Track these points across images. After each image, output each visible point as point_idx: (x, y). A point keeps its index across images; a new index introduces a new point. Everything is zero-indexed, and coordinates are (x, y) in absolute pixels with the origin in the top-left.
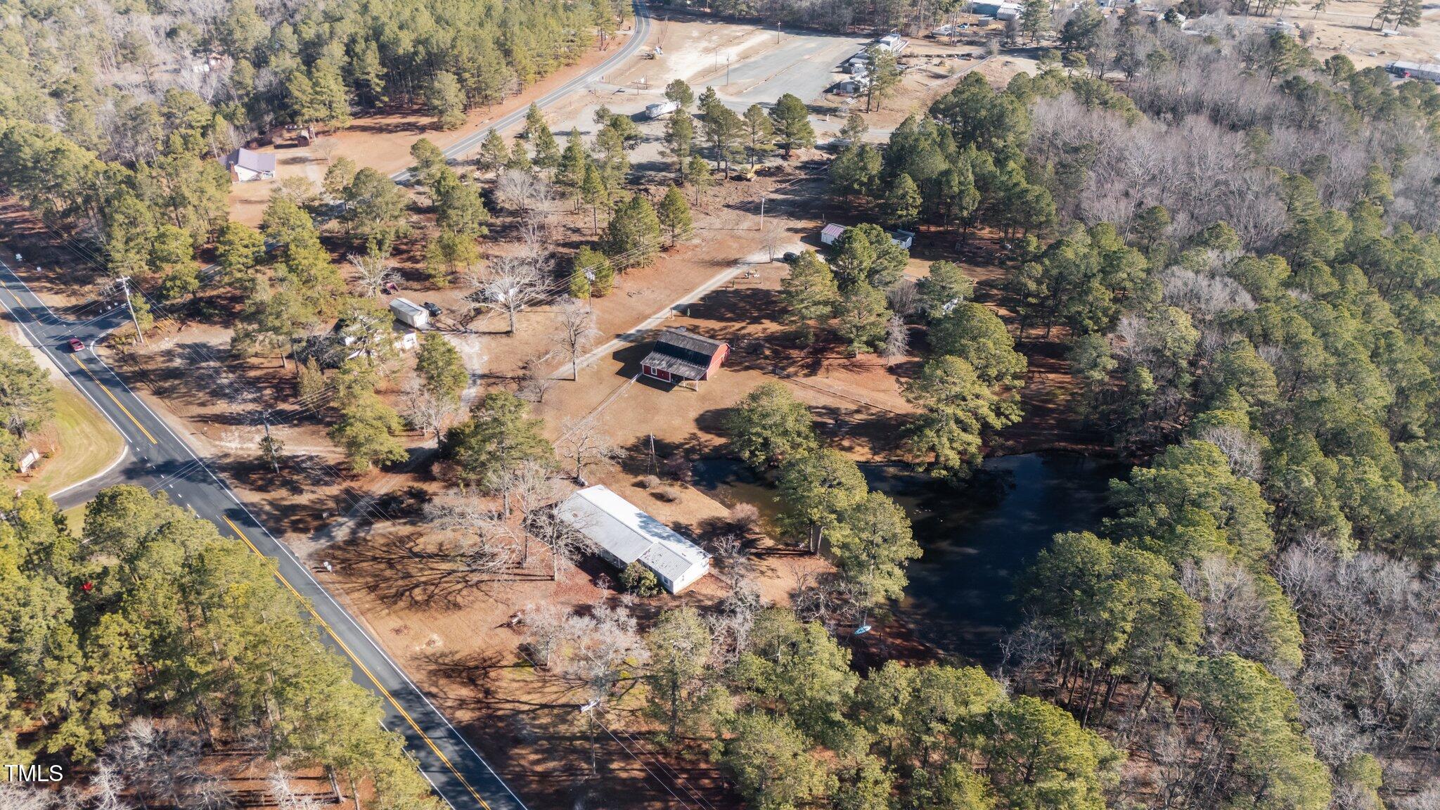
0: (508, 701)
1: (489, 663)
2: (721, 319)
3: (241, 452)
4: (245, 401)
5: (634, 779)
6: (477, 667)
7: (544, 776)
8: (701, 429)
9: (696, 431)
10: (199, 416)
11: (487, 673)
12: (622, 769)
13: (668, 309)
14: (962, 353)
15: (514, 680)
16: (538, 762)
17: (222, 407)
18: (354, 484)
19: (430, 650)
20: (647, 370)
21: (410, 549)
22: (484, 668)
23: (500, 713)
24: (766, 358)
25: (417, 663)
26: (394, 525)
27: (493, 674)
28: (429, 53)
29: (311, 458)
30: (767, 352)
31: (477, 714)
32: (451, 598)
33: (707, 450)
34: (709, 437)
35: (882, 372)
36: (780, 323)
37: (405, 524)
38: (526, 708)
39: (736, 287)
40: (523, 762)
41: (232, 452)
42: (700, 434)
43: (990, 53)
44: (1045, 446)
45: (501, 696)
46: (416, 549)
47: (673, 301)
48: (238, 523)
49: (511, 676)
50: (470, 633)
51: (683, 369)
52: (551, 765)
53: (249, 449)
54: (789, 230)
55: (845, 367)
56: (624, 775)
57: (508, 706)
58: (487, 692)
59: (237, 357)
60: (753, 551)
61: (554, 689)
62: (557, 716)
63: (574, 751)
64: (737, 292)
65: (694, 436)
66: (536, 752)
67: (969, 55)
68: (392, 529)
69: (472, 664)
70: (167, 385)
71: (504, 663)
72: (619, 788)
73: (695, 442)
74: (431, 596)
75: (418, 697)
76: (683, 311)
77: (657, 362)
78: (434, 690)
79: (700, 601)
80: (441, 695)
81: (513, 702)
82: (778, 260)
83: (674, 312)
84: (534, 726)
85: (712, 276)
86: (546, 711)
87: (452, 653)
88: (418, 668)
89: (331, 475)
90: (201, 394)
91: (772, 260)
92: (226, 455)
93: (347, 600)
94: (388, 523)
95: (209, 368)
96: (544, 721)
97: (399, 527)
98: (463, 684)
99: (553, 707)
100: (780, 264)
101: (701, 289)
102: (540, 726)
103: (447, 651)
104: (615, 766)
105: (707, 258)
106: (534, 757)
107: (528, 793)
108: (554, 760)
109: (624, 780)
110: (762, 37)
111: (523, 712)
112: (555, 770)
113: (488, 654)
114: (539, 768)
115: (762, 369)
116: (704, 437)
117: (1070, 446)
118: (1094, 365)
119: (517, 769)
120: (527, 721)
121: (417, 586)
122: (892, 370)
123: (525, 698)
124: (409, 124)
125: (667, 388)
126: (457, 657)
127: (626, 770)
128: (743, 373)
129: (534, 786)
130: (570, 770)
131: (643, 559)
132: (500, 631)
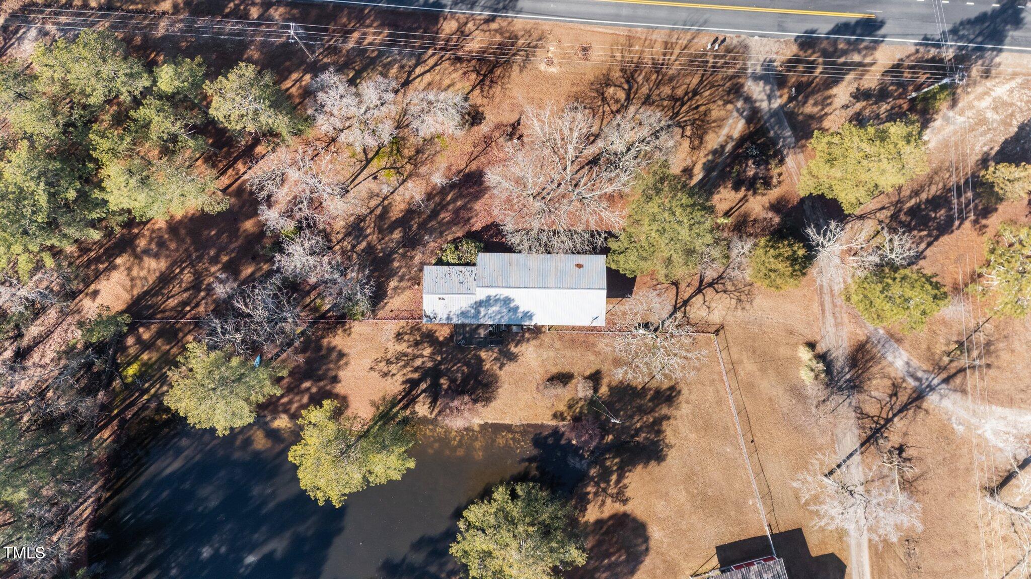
0: (436, 65)
1: (487, 82)
6: (491, 71)
7: (347, 33)
8: (625, 515)
9: (628, 508)
11: (478, 73)
12: (300, 80)
16: (362, 38)
19: (541, 54)
21: (682, 127)
22: (485, 76)
23: (430, 51)
25: (535, 35)
26: (730, 137)
27: (473, 76)
31: (443, 36)
33: (591, 489)
34: (607, 512)
38: (418, 71)
40: (371, 30)
42: (619, 508)
45: (446, 64)
46: (677, 131)
48: (853, 22)
49: (459, 86)
50: (532, 94)
52: (351, 44)
56: (295, 76)
57: (431, 62)
58: (459, 60)
60: (423, 386)
63: (347, 65)
65: (621, 497)
66: (371, 45)
68: (725, 131)
69: (498, 72)
71: (477, 92)
72: (288, 63)
73: (613, 489)
74: (604, 100)
75: (496, 10)
78: (494, 26)
79: (401, 279)
80: (485, 27)
81: (432, 68)
84: (395, 61)
86: (401, 80)
87: (522, 68)
88: (529, 33)
93: (659, 37)
94: (736, 134)
96: (394, 72)
97: (721, 139)
98: (482, 51)
102: (391, 64)
103: (529, 66)
106: (370, 39)
107: (342, 11)
108: (353, 49)
109: (290, 73)
111: (416, 66)
112: (345, 42)
113: (497, 90)
114: (356, 35)
116: (611, 508)
119: (368, 21)
120: (404, 61)
121: (628, 98)
123: (428, 77)
126: (516, 68)
127: (296, 81)
129: (344, 20)
131: (473, 268)
132: (513, 118)
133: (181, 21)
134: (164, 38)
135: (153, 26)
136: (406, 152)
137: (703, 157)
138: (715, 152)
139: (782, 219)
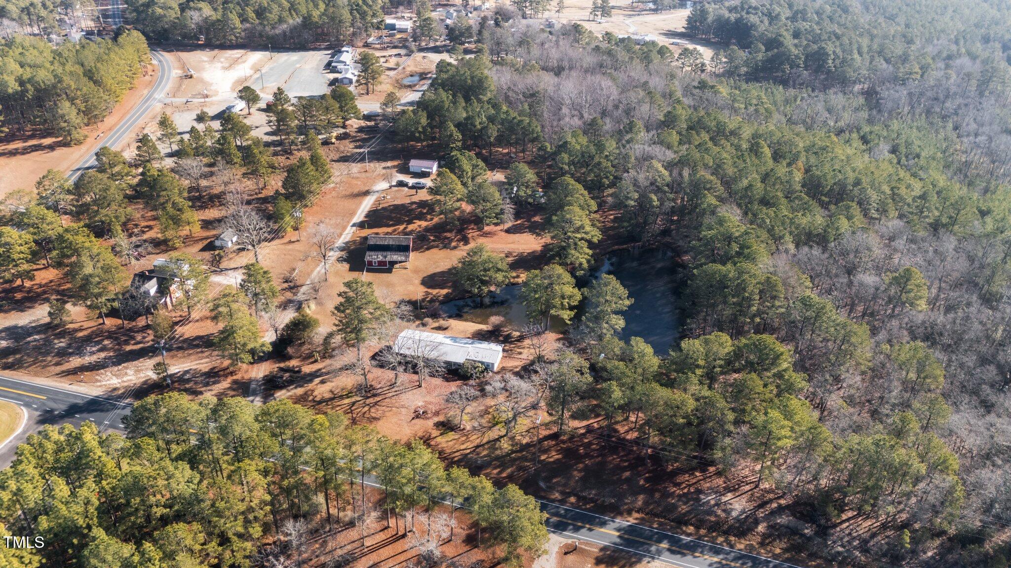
0: (455, 452)
1: (424, 439)
2: (389, 226)
3: (126, 384)
4: (93, 353)
5: (558, 459)
7: (510, 477)
8: (428, 288)
9: (426, 290)
10: (63, 372)
11: (428, 444)
12: (548, 458)
13: (349, 228)
14: (570, 204)
15: (448, 441)
16: (500, 472)
17: (76, 362)
18: (235, 377)
20: (370, 263)
21: (313, 400)
22: (424, 442)
23: (456, 459)
24: (433, 241)
26: (288, 391)
27: (433, 443)
28: (37, 90)
29: (187, 372)
30: (432, 238)
32: (367, 415)
33: (441, 299)
35: (503, 233)
36: (426, 220)
37: (296, 388)
38: (468, 451)
39: (381, 206)
40: (492, 476)
41: (118, 386)
42: (430, 291)
43: (412, 52)
44: (610, 250)
45: (448, 451)
46: (317, 399)
47: (348, 222)
49: (444, 440)
50: (398, 429)
51: (395, 257)
52: (509, 470)
53: (131, 380)
54: (384, 168)
55: (481, 236)
56: (551, 460)
57: (457, 454)
59: (57, 326)
60: (513, 339)
61: (475, 437)
62: (489, 448)
63: (515, 460)
64: (383, 208)
65: (427, 293)
66: (495, 468)
67: (399, 54)
68: (290, 394)
70: (10, 360)
71: (433, 436)
72: (554, 466)
73: (430, 296)
76: (361, 225)
77: (375, 257)
79: (512, 370)
81: (458, 451)
82: (394, 186)
83: (354, 228)
84: (482, 457)
85: (361, 203)
86: (481, 448)
89: (213, 377)
90: (49, 358)
91: (391, 187)
92: (115, 389)
94: (284, 391)
95: (35, 340)
96: (485, 453)
97: (293, 391)
99: (483, 445)
100: (396, 188)
101: (359, 212)
102: (485, 456)
104: (543, 458)
105: (347, 193)
106: (495, 471)
108: (508, 468)
109: (553, 462)
110: (256, 57)
111: (469, 454)
112: (513, 472)
113: (420, 434)
114: (504, 475)
115: (437, 247)
116: (435, 292)
117: (621, 247)
118: (627, 198)
120: (475, 457)
122: (508, 231)
123: (463, 447)
124: (35, 146)
125: (389, 271)
127: (551, 457)
128: (427, 252)
130: (520, 468)
131: (468, 358)
132: (416, 421)
133: (626, 504)
134: (640, 494)
135: (646, 503)
136: (490, 416)
137: (310, 386)
138: (301, 386)
139: (286, 349)
